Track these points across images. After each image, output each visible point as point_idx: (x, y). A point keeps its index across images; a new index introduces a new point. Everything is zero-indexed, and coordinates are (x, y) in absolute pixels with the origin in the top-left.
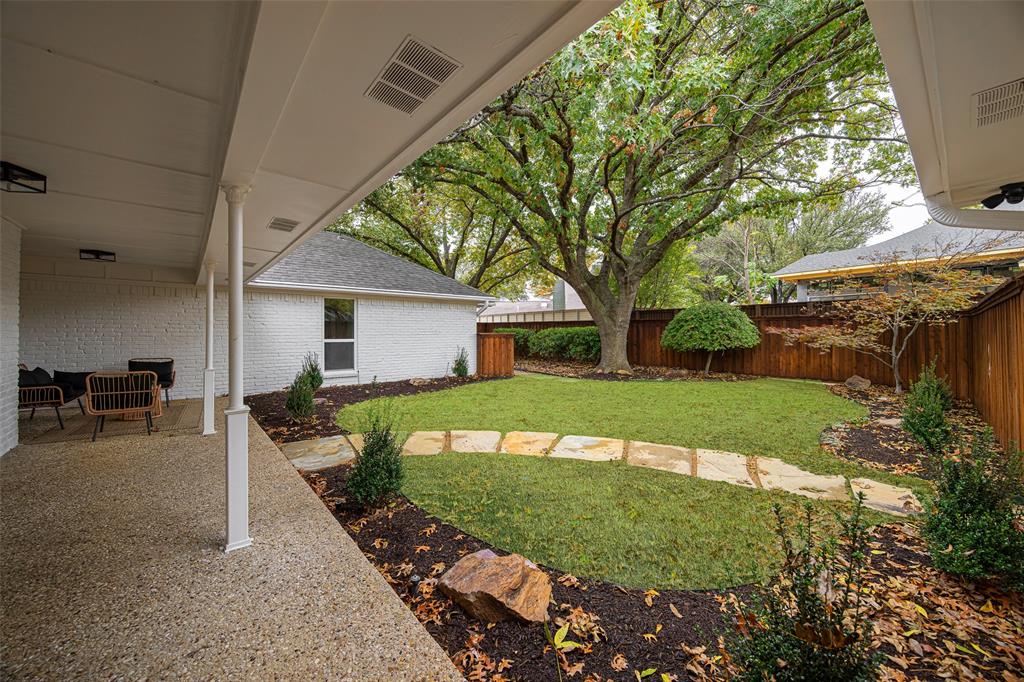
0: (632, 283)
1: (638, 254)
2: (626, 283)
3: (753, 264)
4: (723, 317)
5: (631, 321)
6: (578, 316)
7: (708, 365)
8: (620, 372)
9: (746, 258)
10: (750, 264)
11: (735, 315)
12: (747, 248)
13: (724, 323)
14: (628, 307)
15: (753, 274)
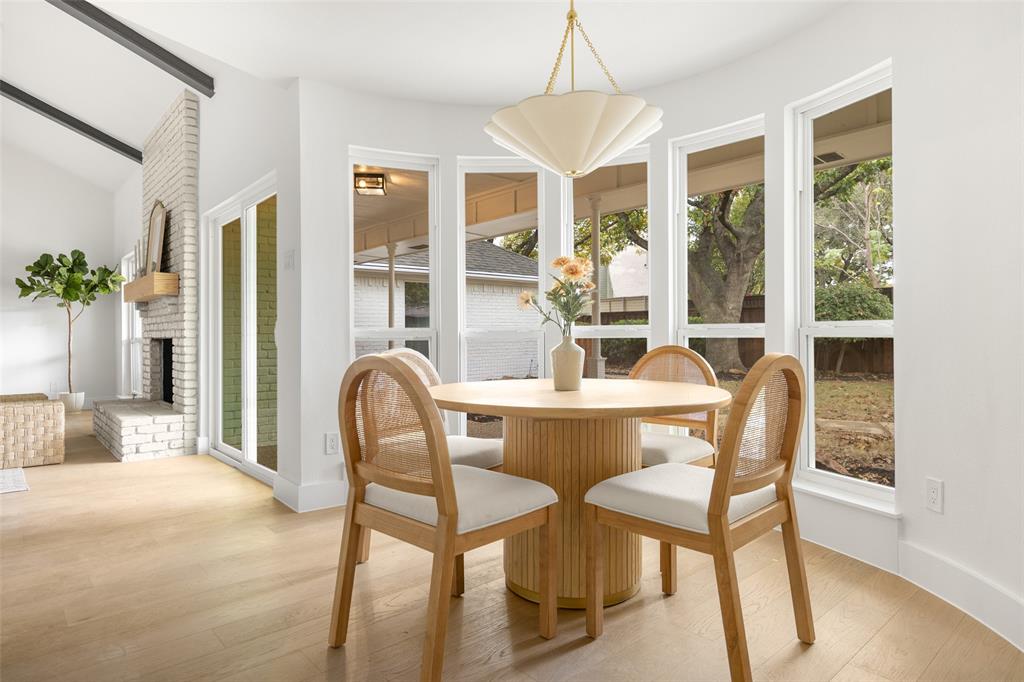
0: (746, 261)
1: (751, 225)
2: (739, 261)
3: (876, 233)
4: (863, 301)
5: (743, 309)
6: (625, 306)
7: (839, 364)
8: (732, 371)
9: (868, 224)
10: (874, 233)
11: (876, 300)
12: (869, 212)
13: (863, 309)
14: (741, 290)
15: (877, 247)
